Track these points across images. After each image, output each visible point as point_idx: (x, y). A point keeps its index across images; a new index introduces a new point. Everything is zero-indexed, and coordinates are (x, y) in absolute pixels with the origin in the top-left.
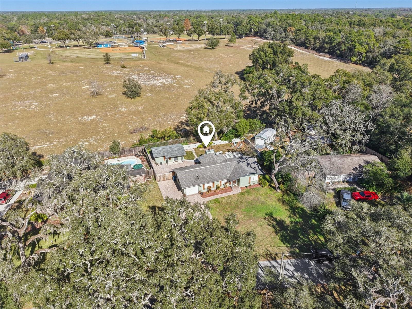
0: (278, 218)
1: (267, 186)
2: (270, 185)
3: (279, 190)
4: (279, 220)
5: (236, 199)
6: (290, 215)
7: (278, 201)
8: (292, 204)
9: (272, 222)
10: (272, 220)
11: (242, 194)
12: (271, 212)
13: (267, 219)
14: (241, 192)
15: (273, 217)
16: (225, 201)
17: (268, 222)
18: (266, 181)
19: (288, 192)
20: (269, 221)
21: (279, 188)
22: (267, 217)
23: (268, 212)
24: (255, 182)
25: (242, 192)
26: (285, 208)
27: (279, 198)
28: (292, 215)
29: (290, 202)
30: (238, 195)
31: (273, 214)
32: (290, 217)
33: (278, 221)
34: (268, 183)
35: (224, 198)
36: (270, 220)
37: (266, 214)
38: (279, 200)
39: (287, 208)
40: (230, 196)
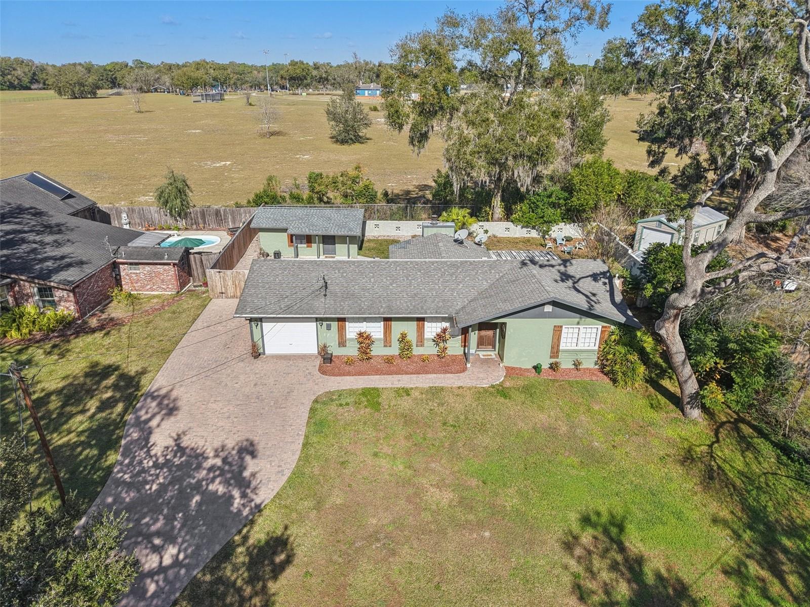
0: (655, 564)
1: (639, 383)
2: (653, 383)
3: (696, 413)
4: (659, 576)
5: (459, 407)
6: (741, 563)
7: (683, 463)
8: (763, 498)
9: (605, 576)
10: (614, 567)
11: (501, 391)
12: (619, 511)
13: (578, 551)
14: (501, 384)
15: (622, 549)
16: (405, 404)
17: (580, 570)
18: (634, 357)
19: (746, 430)
20: (589, 570)
21: (697, 399)
22: (586, 538)
23: (603, 510)
24: (580, 357)
25: (507, 384)
26: (714, 507)
27: (689, 450)
28: (753, 568)
29: (751, 481)
30: (481, 394)
31: (630, 528)
32: (736, 572)
33: (650, 579)
34: (641, 369)
35: (407, 392)
36: (597, 563)
37: (586, 521)
38: (688, 458)
39: (724, 514)
40: (442, 389)
